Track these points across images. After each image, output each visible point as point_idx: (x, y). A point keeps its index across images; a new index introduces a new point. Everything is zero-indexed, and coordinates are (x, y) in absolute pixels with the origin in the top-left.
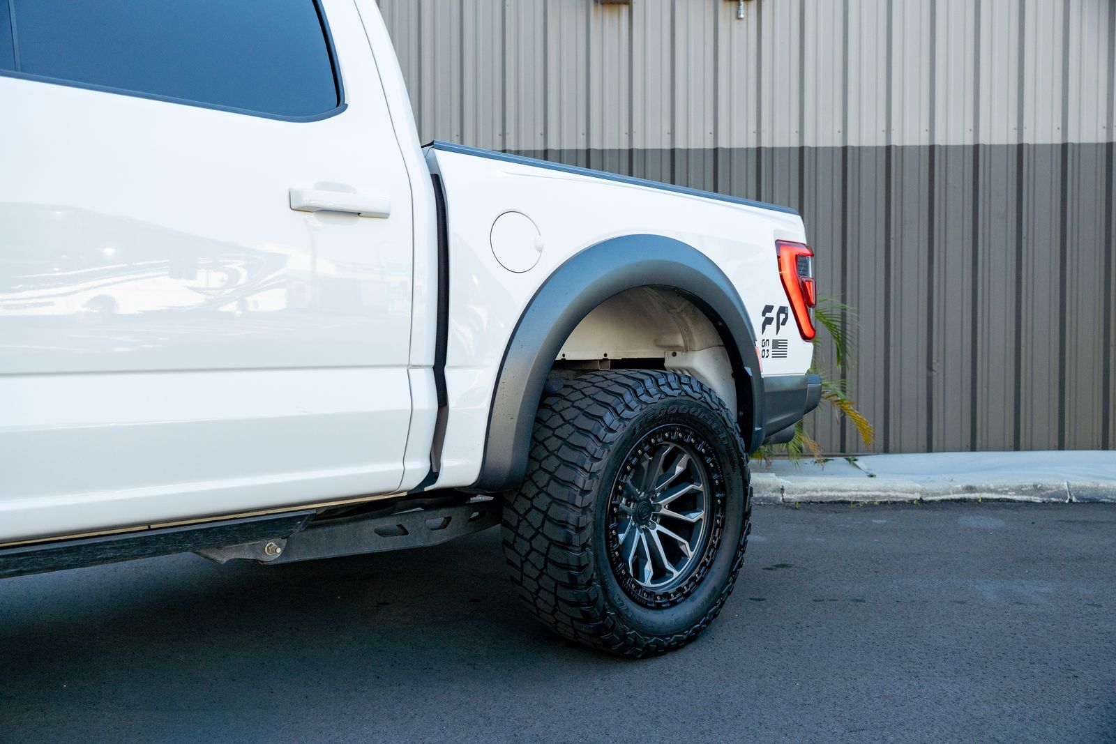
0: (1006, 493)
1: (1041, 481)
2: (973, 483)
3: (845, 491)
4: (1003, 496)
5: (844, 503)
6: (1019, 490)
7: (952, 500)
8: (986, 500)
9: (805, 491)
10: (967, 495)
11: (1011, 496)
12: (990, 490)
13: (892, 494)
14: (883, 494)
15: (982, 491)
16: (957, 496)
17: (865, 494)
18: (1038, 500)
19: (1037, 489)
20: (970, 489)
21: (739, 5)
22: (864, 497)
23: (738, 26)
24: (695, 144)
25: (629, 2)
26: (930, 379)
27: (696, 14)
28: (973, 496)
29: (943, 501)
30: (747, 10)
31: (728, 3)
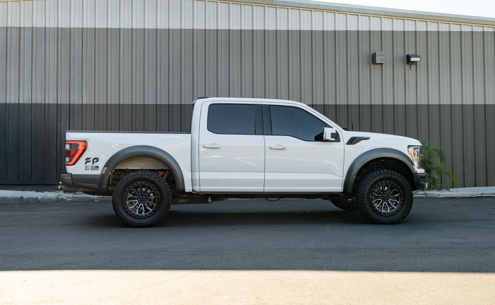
2: (482, 193)
3: (454, 195)
5: (454, 198)
7: (478, 197)
8: (486, 196)
9: (444, 195)
10: (482, 195)
12: (487, 194)
13: (465, 195)
14: (463, 195)
16: (480, 196)
17: (459, 195)
20: (482, 194)
21: (411, 66)
22: (459, 196)
23: (411, 72)
24: (400, 103)
25: (382, 64)
26: (464, 168)
27: (399, 69)
28: (483, 195)
29: (476, 197)
30: (413, 67)
31: (408, 65)
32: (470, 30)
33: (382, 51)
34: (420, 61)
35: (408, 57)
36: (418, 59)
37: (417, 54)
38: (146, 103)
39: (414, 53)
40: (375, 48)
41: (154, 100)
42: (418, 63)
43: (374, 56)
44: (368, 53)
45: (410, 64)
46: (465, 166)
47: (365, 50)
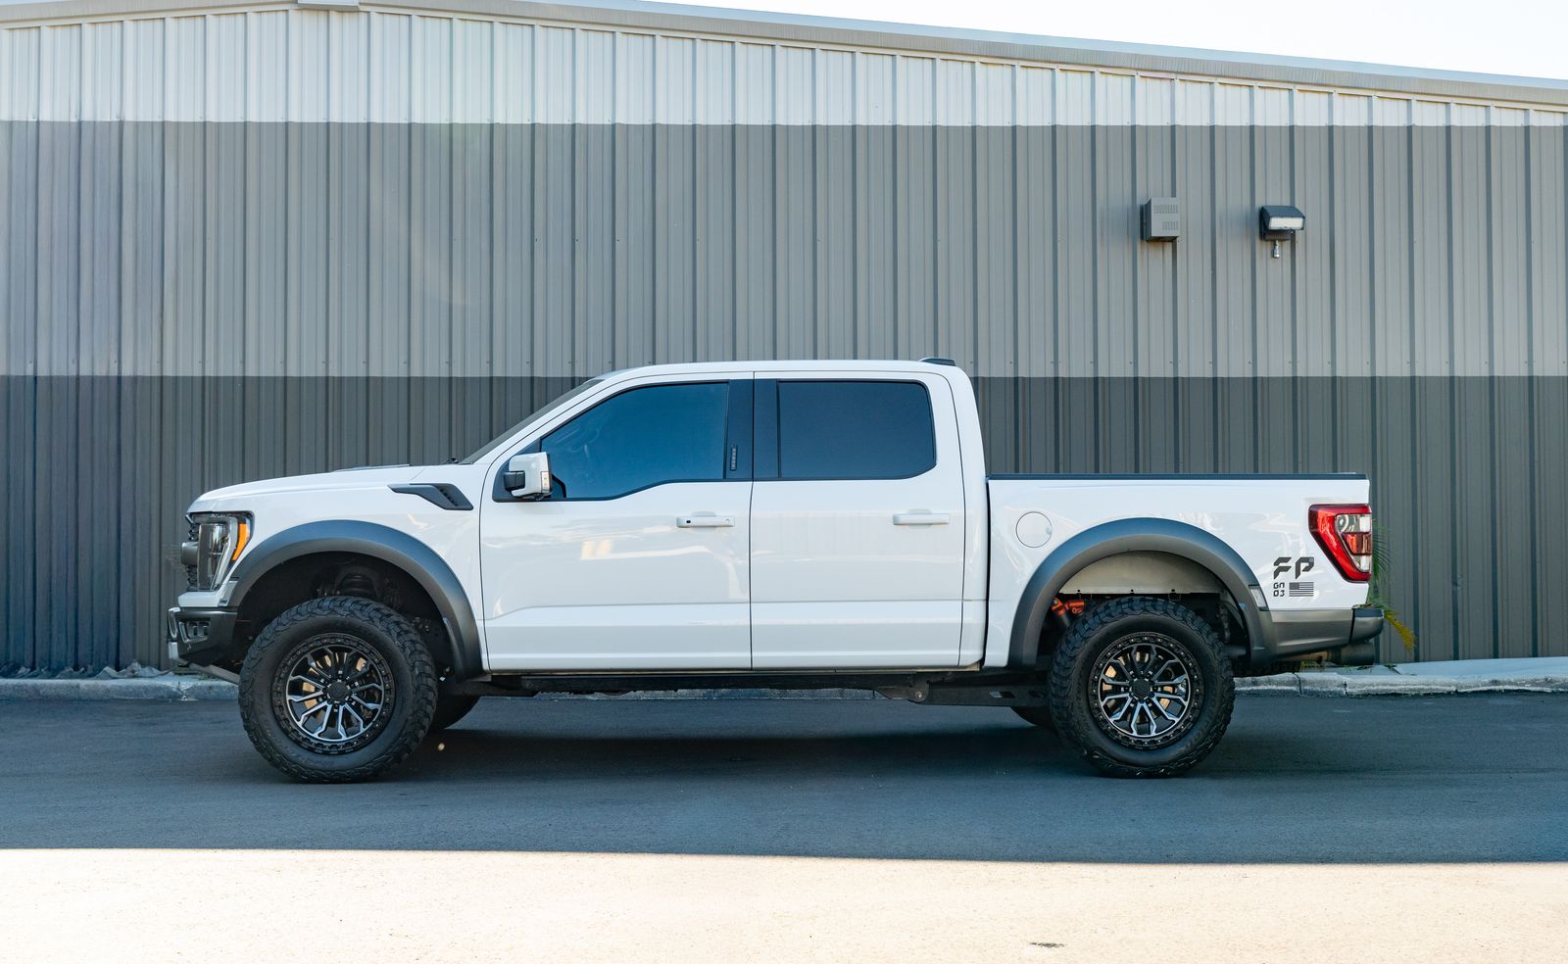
0: (1523, 685)
1: (1551, 675)
2: (1497, 678)
4: (1521, 688)
5: (1396, 695)
6: (1534, 683)
7: (1481, 692)
8: (1508, 691)
9: (1364, 685)
10: (1492, 687)
11: (1527, 687)
12: (1510, 683)
14: (1426, 688)
15: (1504, 683)
16: (1485, 688)
17: (1412, 687)
18: (1549, 690)
19: (1548, 682)
20: (1495, 682)
21: (1275, 245)
22: (1411, 690)
23: (1274, 264)
24: (1235, 373)
25: (1173, 240)
26: (1454, 594)
27: (1235, 253)
28: (1497, 688)
29: (1474, 692)
30: (1282, 250)
31: (1264, 243)
32: (1481, 122)
33: (1174, 195)
34: (1303, 229)
35: (1264, 216)
36: (1293, 223)
37: (1297, 206)
38: (375, 373)
39: (1286, 202)
40: (1152, 187)
41: (401, 364)
42: (1299, 236)
43: (1145, 213)
44: (1128, 202)
45: (1272, 237)
46: (1459, 588)
47: (1116, 195)
